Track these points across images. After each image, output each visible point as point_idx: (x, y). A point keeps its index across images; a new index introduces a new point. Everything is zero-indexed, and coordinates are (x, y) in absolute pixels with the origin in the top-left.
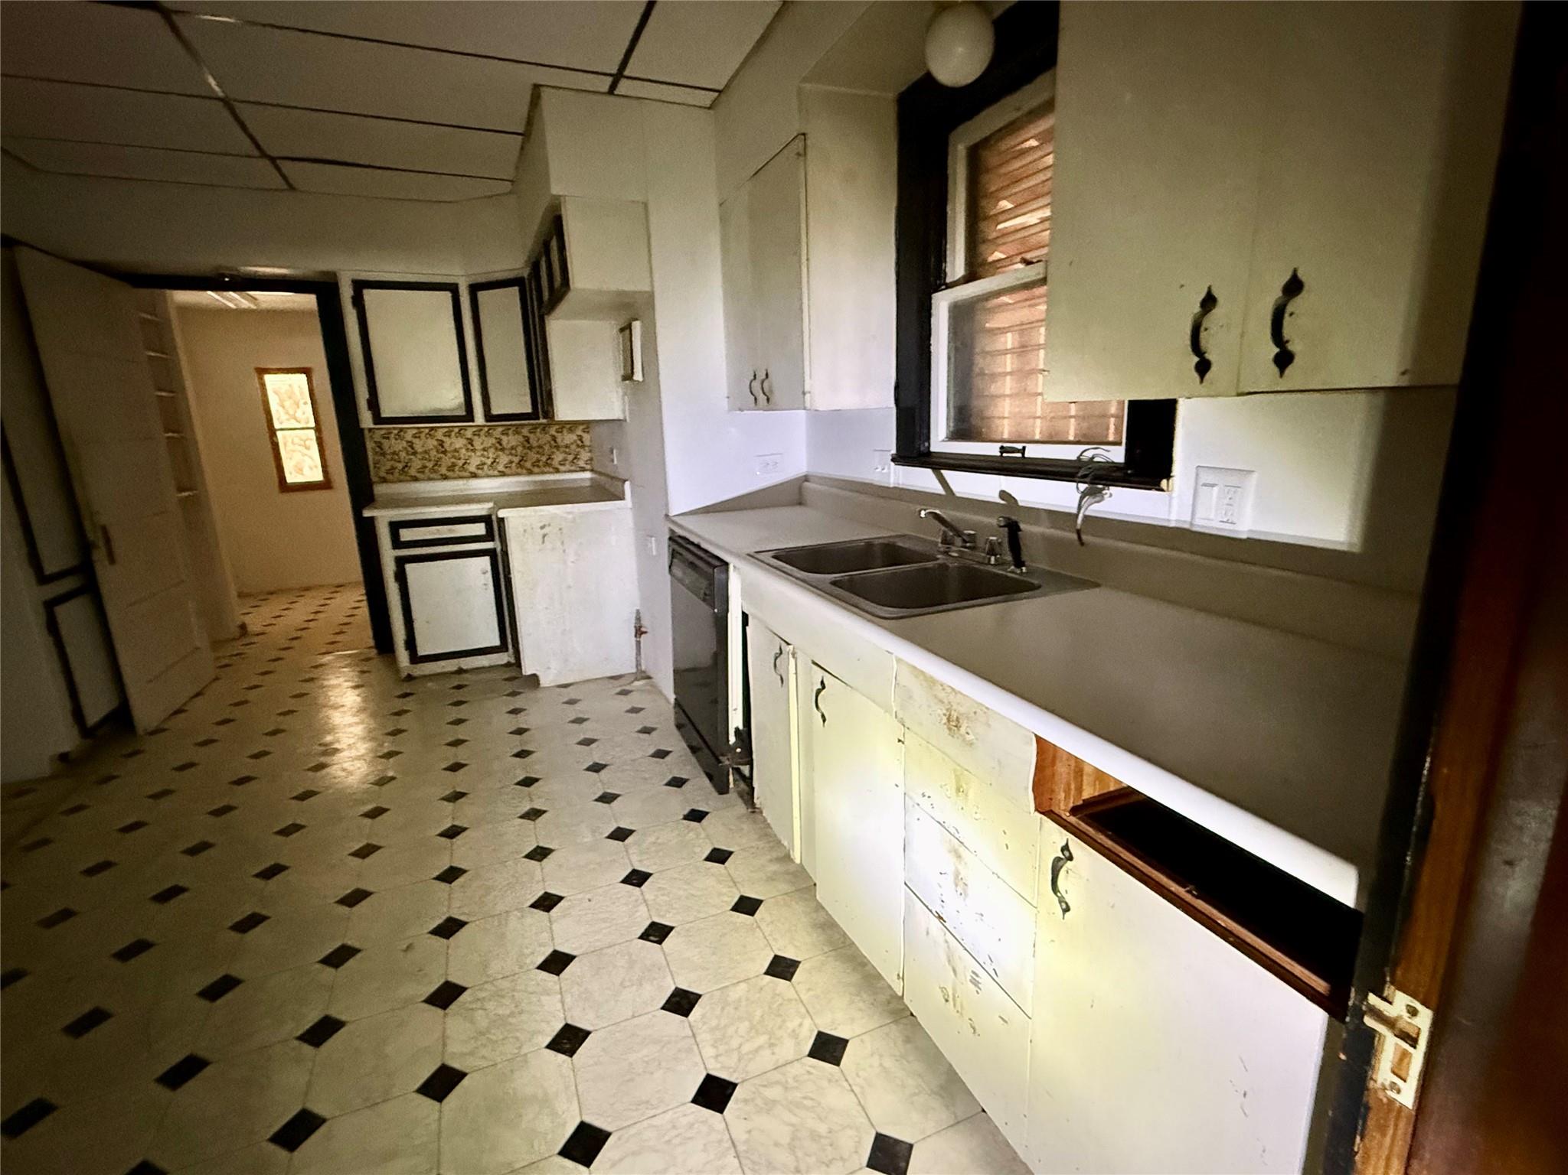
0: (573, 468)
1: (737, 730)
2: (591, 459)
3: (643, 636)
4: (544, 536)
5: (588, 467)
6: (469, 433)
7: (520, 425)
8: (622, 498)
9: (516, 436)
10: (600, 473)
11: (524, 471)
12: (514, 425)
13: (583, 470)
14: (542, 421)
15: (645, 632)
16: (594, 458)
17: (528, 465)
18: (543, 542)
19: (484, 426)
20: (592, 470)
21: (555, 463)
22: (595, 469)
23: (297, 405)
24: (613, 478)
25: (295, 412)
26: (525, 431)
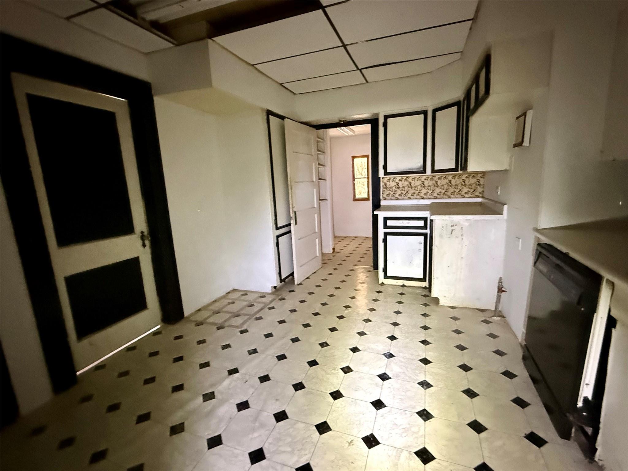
0: (472, 196)
1: (586, 399)
2: (483, 191)
3: (503, 293)
4: (452, 230)
5: (481, 195)
6: (423, 179)
7: (447, 174)
8: (501, 213)
9: (445, 180)
10: (488, 199)
11: (447, 197)
12: (445, 175)
13: (478, 197)
14: (460, 172)
15: (505, 291)
16: (485, 191)
17: (449, 194)
18: (451, 234)
19: (431, 175)
20: (483, 197)
21: (463, 193)
22: (485, 196)
23: (363, 169)
24: (496, 202)
25: (362, 172)
26: (450, 178)
